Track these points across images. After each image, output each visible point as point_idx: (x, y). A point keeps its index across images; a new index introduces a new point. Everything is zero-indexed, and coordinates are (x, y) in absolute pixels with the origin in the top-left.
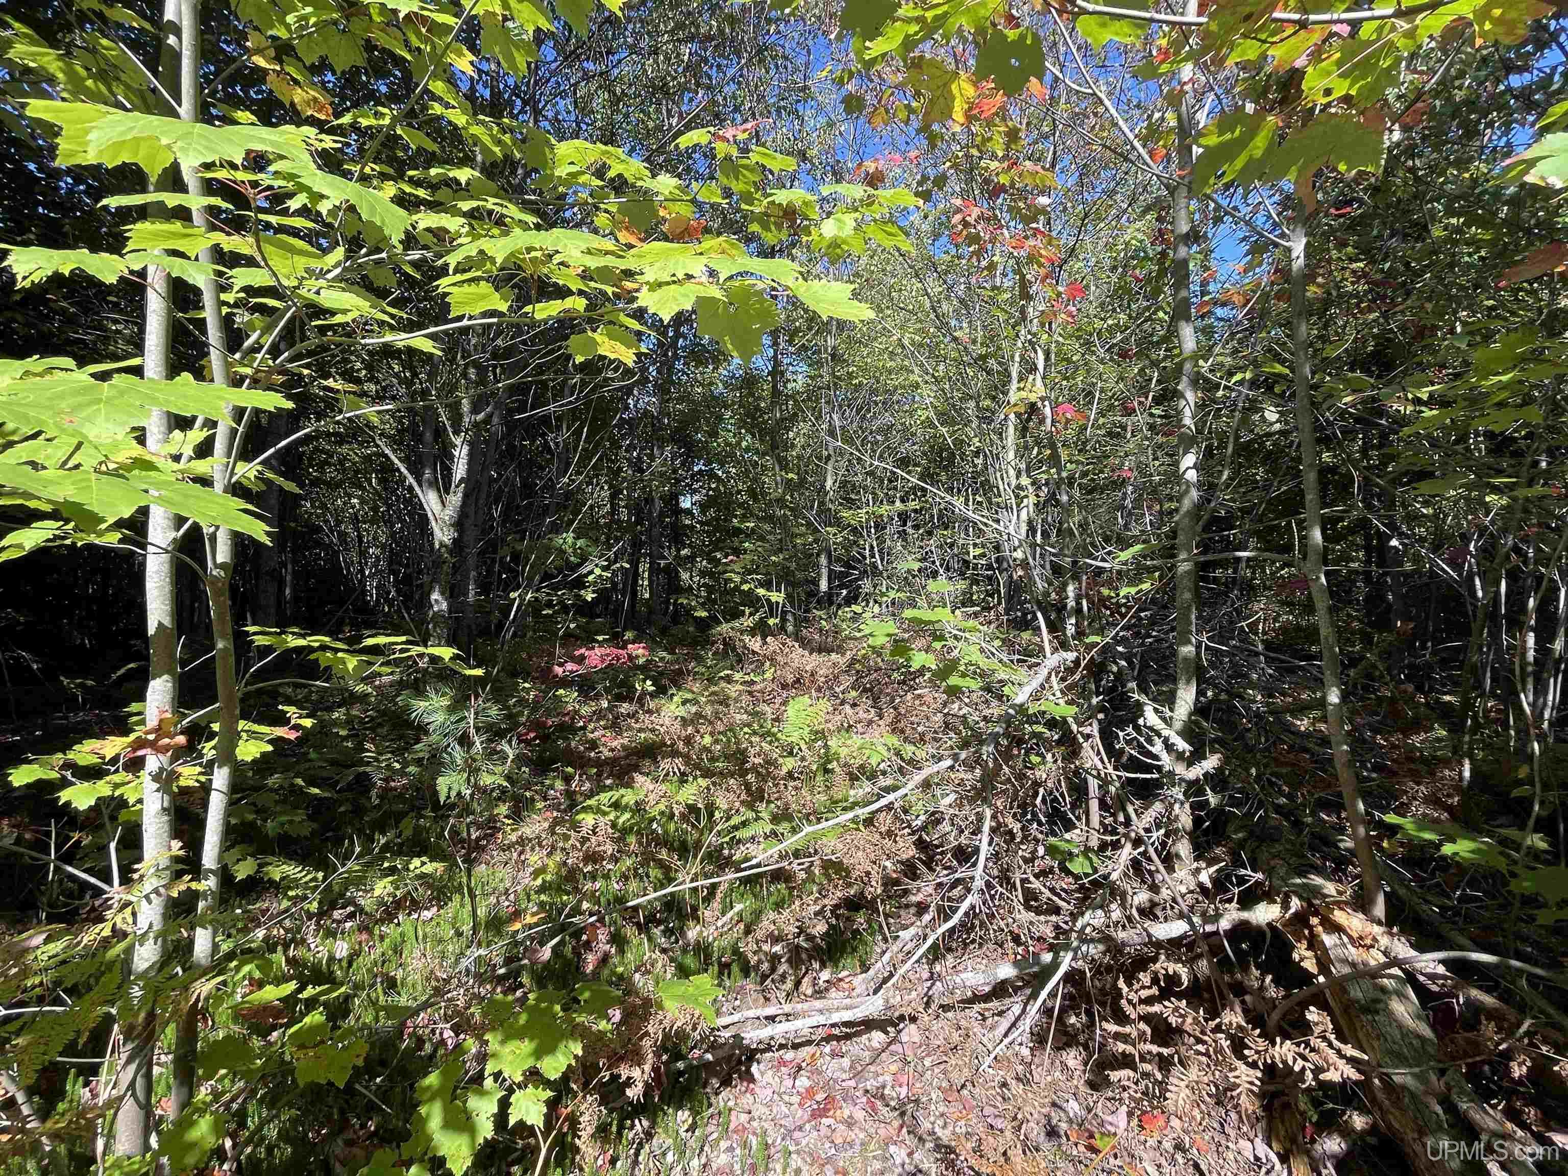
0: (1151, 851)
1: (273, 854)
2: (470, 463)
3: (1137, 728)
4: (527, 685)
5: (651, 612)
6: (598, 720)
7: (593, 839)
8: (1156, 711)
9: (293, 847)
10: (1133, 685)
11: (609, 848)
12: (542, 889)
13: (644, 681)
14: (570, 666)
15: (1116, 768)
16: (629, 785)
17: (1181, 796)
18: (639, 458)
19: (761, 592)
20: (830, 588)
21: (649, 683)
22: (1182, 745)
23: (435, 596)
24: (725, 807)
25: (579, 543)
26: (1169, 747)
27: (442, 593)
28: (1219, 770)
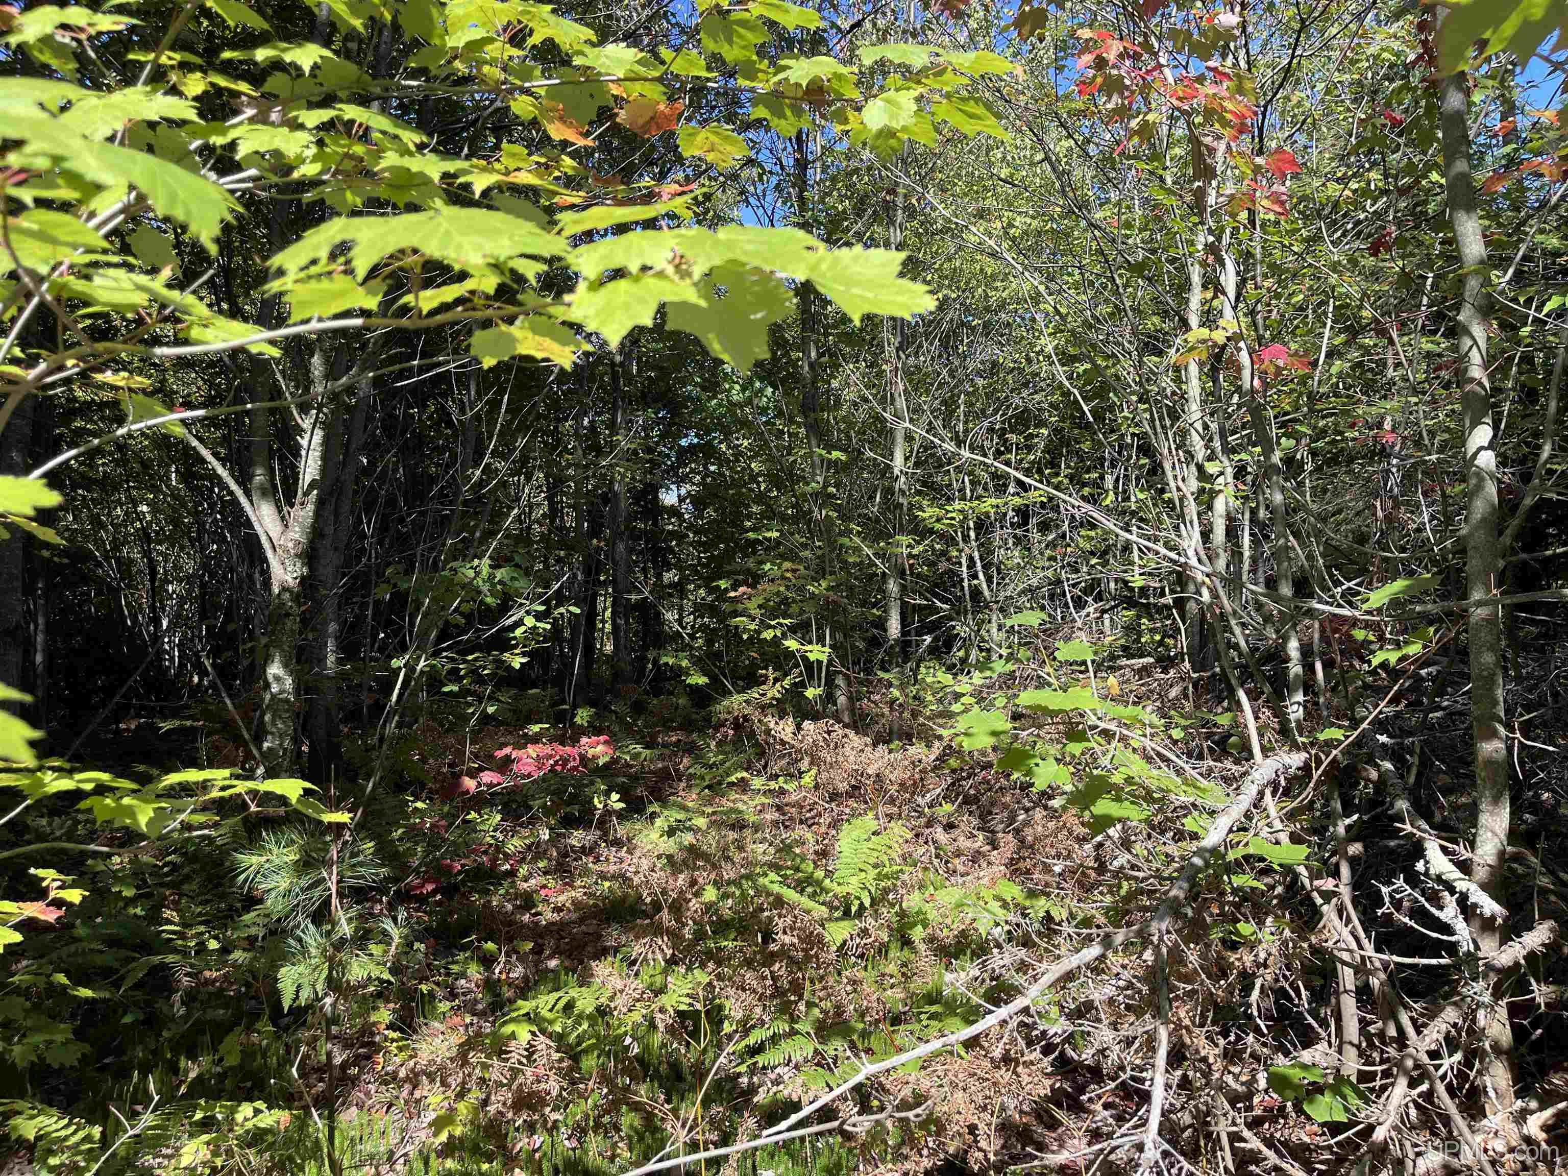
0: (1441, 1088)
1: (22, 1096)
2: (325, 458)
3: (1413, 879)
4: (420, 805)
5: (617, 675)
6: (535, 859)
7: (529, 1071)
8: (1444, 850)
9: (54, 1082)
10: (1402, 805)
11: (553, 1085)
12: (447, 1150)
13: (607, 794)
14: (488, 777)
15: (1378, 950)
16: (584, 981)
17: (1487, 998)
18: (592, 427)
19: (792, 644)
20: (904, 633)
21: (615, 796)
22: (1489, 906)
23: (275, 669)
24: (739, 1015)
25: (500, 574)
26: (1467, 909)
27: (285, 665)
28: (1552, 947)
